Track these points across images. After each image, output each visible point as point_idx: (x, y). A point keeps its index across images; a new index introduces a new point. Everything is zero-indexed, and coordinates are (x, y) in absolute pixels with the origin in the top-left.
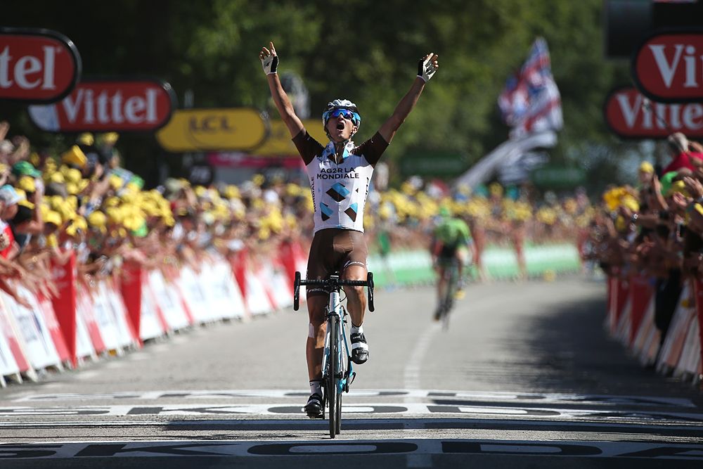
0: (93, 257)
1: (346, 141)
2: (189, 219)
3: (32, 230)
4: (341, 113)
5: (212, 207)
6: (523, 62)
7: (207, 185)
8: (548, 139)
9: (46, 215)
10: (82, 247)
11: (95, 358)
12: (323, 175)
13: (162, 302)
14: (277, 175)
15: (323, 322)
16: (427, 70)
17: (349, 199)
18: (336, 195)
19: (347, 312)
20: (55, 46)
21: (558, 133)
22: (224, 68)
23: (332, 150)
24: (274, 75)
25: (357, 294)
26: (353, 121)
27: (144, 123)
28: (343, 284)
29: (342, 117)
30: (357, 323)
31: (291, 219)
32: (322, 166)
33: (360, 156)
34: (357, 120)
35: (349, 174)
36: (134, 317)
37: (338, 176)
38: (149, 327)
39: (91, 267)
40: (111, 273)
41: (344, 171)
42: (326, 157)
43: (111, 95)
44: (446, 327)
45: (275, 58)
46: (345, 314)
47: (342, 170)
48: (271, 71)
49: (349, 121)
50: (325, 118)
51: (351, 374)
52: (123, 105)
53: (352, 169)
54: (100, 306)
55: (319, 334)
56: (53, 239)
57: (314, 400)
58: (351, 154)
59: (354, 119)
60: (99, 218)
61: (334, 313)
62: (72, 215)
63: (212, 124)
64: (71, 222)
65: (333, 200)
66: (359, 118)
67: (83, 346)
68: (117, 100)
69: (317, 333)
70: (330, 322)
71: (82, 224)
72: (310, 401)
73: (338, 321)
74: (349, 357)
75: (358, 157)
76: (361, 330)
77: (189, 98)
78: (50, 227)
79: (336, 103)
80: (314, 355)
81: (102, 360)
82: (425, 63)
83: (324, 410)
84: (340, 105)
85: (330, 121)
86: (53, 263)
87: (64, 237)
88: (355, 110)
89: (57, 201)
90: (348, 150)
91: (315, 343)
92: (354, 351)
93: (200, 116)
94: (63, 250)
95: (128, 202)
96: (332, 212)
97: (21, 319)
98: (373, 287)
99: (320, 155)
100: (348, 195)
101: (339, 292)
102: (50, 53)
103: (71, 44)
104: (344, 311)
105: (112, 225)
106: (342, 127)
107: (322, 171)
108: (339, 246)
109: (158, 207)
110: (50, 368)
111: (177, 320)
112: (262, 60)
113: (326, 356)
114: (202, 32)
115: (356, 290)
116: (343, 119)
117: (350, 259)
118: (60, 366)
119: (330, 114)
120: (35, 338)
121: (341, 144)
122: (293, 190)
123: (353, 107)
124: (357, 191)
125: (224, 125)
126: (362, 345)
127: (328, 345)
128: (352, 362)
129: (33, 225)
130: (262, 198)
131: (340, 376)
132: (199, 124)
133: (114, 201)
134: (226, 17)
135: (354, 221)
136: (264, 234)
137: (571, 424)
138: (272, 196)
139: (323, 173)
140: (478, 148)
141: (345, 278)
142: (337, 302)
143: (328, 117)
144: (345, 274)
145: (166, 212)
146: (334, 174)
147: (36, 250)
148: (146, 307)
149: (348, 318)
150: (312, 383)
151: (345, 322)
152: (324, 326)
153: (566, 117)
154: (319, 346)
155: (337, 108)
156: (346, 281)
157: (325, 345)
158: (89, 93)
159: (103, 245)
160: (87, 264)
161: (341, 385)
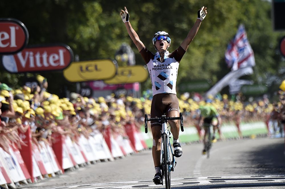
0: (39, 129)
1: (164, 51)
2: (82, 112)
3: (9, 115)
4: (162, 38)
5: (93, 107)
6: (234, 37)
7: (89, 97)
8: (249, 71)
9: (16, 108)
10: (33, 125)
11: (41, 177)
12: (155, 68)
13: (72, 152)
14: (122, 93)
15: (159, 138)
16: (202, 15)
17: (168, 79)
18: (163, 77)
19: (171, 133)
20: (15, 26)
21: (253, 68)
22: (93, 45)
23: (159, 56)
24: (128, 22)
25: (175, 124)
26: (167, 41)
27: (59, 66)
28: (168, 119)
29: (162, 40)
30: (176, 137)
31: (130, 112)
32: (154, 64)
33: (173, 58)
34: (169, 41)
35: (168, 67)
36: (59, 159)
37: (162, 68)
38: (67, 164)
39: (38, 134)
40: (47, 138)
41: (165, 66)
42: (156, 60)
43: (41, 54)
44: (208, 157)
45: (127, 14)
46: (170, 134)
47: (164, 66)
48: (126, 21)
49: (166, 41)
50: (154, 41)
51: (174, 163)
52: (48, 58)
53: (169, 65)
54: (43, 154)
55: (158, 144)
56: (19, 120)
57: (158, 176)
58: (168, 57)
59: (168, 40)
60: (40, 111)
61: (165, 133)
62: (28, 108)
63: (90, 68)
64: (28, 111)
65: (161, 80)
66: (170, 40)
67: (36, 172)
68: (45, 56)
69: (157, 143)
70: (163, 137)
71: (33, 112)
72: (156, 177)
73: (167, 137)
74: (173, 154)
75: (171, 59)
76: (178, 141)
77: (77, 58)
78: (18, 114)
79: (158, 33)
80: (156, 154)
81: (45, 179)
82: (201, 12)
83: (162, 181)
84: (161, 34)
85: (156, 43)
86: (19, 131)
87: (24, 119)
88: (168, 36)
89: (20, 101)
90: (167, 55)
91: (156, 149)
92: (175, 151)
93: (84, 64)
94: (24, 126)
95: (54, 103)
96: (161, 85)
97: (6, 159)
98: (183, 120)
99: (153, 59)
100: (168, 77)
101: (166, 123)
102: (13, 29)
103: (23, 25)
104: (169, 132)
105: (47, 114)
106: (162, 44)
107: (154, 67)
108: (165, 102)
109: (68, 106)
110: (21, 182)
111: (80, 160)
112: (121, 16)
113: (162, 154)
114: (81, 28)
115: (174, 122)
116: (162, 41)
117: (171, 108)
118: (26, 182)
119: (156, 39)
120: (13, 168)
121: (163, 53)
122: (130, 99)
123: (167, 35)
124: (172, 75)
125: (96, 68)
126: (179, 148)
127: (162, 149)
128: (174, 157)
129: (9, 113)
130: (116, 102)
131: (169, 163)
132: (84, 68)
133: (47, 103)
134: (92, 20)
135: (172, 89)
136: (118, 119)
137: (281, 184)
138: (120, 102)
139: (155, 67)
140: (215, 78)
141: (169, 117)
142: (166, 128)
143: (155, 40)
144: (169, 115)
145: (72, 108)
146: (161, 67)
147: (11, 126)
148: (64, 154)
149: (171, 135)
150: (156, 168)
151: (170, 138)
152: (160, 140)
153: (256, 61)
154: (158, 150)
155: (159, 36)
156: (170, 118)
157: (161, 149)
158: (31, 53)
159: (43, 124)
160: (36, 133)
161: (170, 168)
